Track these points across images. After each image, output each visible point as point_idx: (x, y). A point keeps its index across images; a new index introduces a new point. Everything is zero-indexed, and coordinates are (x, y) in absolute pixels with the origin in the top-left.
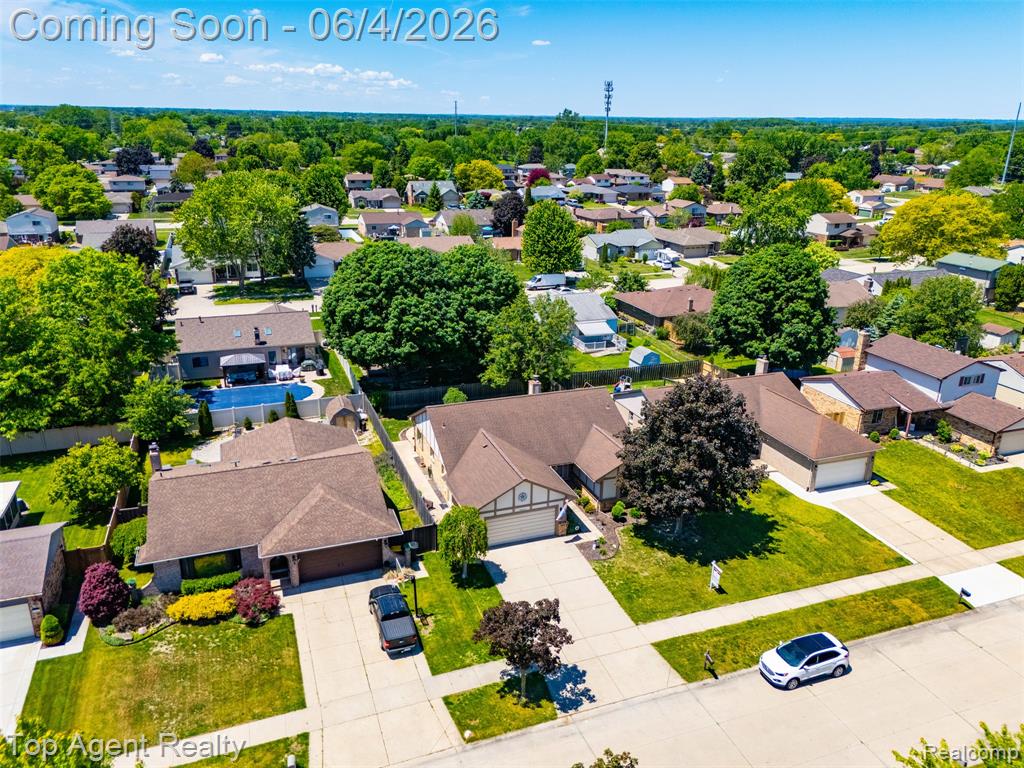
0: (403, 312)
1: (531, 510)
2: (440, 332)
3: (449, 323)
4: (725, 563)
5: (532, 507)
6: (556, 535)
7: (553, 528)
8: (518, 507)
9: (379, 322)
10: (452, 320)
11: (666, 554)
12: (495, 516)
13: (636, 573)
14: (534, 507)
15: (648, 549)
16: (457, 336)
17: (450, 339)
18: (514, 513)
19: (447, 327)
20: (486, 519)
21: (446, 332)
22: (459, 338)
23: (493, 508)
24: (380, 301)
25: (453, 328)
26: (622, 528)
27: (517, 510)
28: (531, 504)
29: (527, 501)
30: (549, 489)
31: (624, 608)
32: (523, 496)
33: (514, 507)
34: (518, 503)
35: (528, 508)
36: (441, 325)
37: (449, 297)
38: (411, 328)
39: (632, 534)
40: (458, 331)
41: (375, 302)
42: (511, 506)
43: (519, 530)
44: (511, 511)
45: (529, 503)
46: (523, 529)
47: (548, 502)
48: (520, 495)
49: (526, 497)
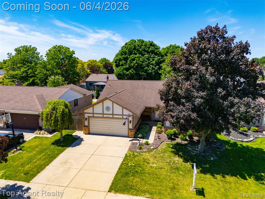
0: (134, 60)
1: (113, 118)
2: (146, 68)
4: (223, 177)
5: (113, 116)
6: (128, 137)
7: (127, 132)
8: (106, 114)
11: (181, 160)
12: (93, 117)
13: (148, 163)
14: (115, 116)
15: (172, 154)
16: (154, 70)
17: (150, 71)
18: (103, 117)
19: (150, 67)
20: (89, 117)
21: (150, 69)
22: (154, 72)
25: (153, 68)
26: (169, 142)
27: (105, 116)
28: (113, 114)
29: (111, 112)
30: (123, 108)
31: (115, 178)
32: (108, 108)
33: (103, 114)
34: (105, 112)
35: (111, 116)
36: (148, 66)
37: (155, 57)
38: (134, 65)
39: (171, 146)
40: (154, 69)
41: (125, 56)
42: (102, 113)
43: (107, 129)
44: (102, 116)
45: (112, 113)
46: (110, 129)
47: (123, 115)
48: (106, 107)
49: (110, 110)
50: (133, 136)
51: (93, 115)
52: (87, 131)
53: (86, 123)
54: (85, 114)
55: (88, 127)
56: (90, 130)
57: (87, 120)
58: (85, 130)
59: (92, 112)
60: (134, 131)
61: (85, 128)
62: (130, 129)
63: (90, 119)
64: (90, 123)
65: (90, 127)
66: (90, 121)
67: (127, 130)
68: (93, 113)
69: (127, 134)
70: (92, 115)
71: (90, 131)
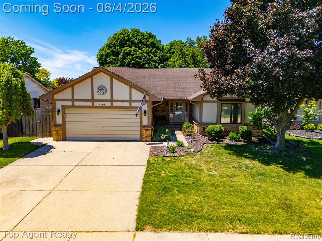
1: (112, 107)
3: (153, 63)
5: (112, 104)
6: (141, 140)
8: (98, 101)
9: (115, 60)
10: (155, 61)
11: (256, 163)
12: (73, 106)
14: (115, 104)
18: (93, 107)
20: (64, 107)
23: (70, 97)
24: (117, 50)
27: (96, 104)
28: (112, 101)
29: (107, 96)
30: (131, 87)
32: (102, 89)
33: (93, 100)
34: (97, 96)
35: (108, 104)
39: (223, 148)
42: (90, 98)
43: (101, 128)
44: (89, 104)
45: (109, 98)
46: (105, 128)
47: (130, 101)
48: (98, 88)
49: (106, 92)
50: (149, 139)
51: (73, 104)
52: (61, 135)
53: (59, 120)
54: (57, 102)
55: (63, 126)
56: (67, 132)
57: (61, 113)
58: (57, 133)
59: (70, 98)
60: (152, 129)
61: (57, 129)
62: (145, 126)
63: (67, 112)
64: (67, 120)
65: (67, 128)
66: (67, 116)
67: (139, 129)
68: (73, 100)
69: (139, 136)
70: (70, 103)
71: (67, 136)
